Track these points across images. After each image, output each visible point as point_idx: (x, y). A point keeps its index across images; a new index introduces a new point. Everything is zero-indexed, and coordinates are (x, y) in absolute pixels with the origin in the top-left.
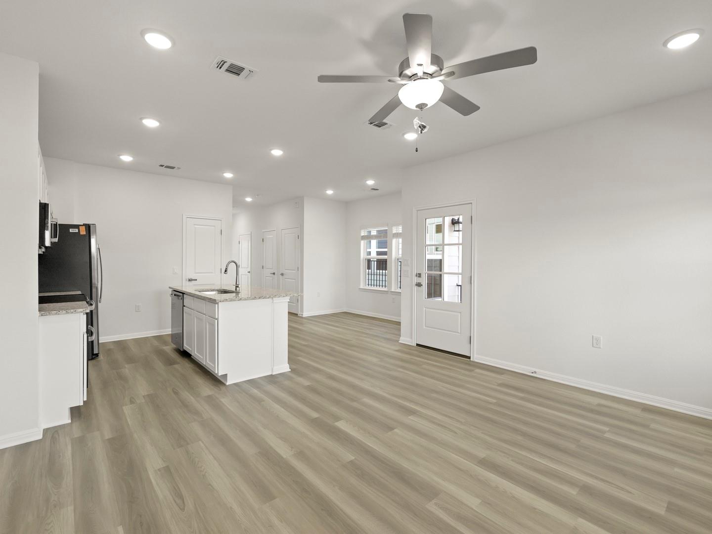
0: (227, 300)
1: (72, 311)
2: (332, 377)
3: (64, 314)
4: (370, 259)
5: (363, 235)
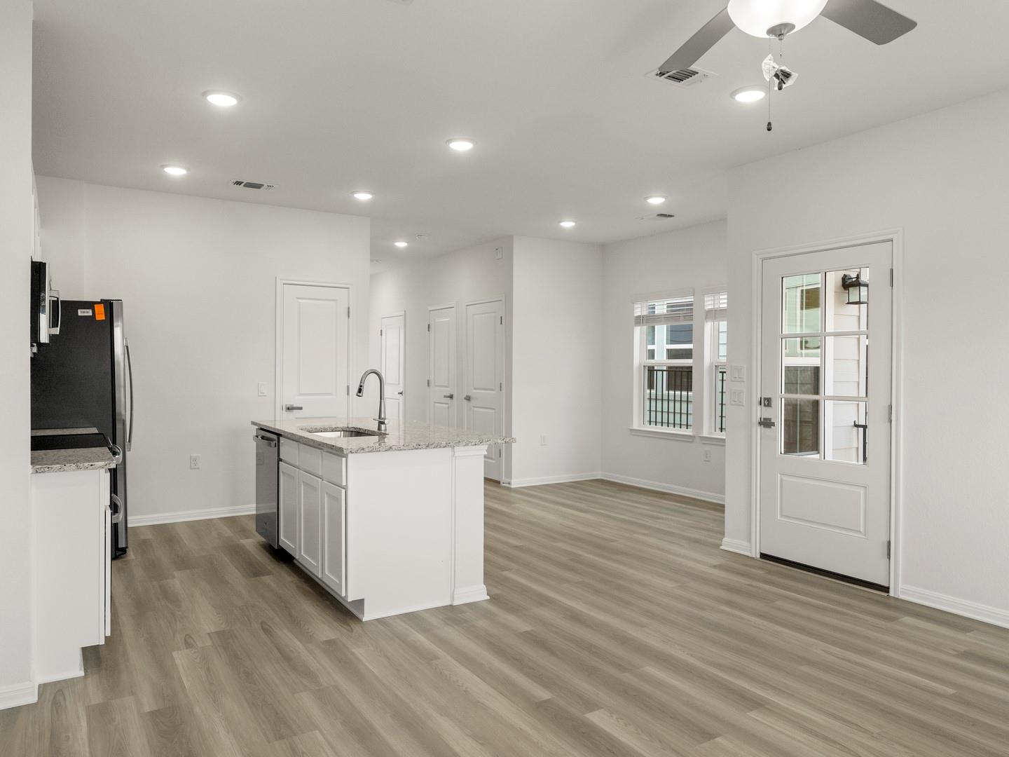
0: (363, 449)
1: (86, 464)
2: (576, 617)
3: (74, 470)
4: (653, 367)
5: (639, 314)
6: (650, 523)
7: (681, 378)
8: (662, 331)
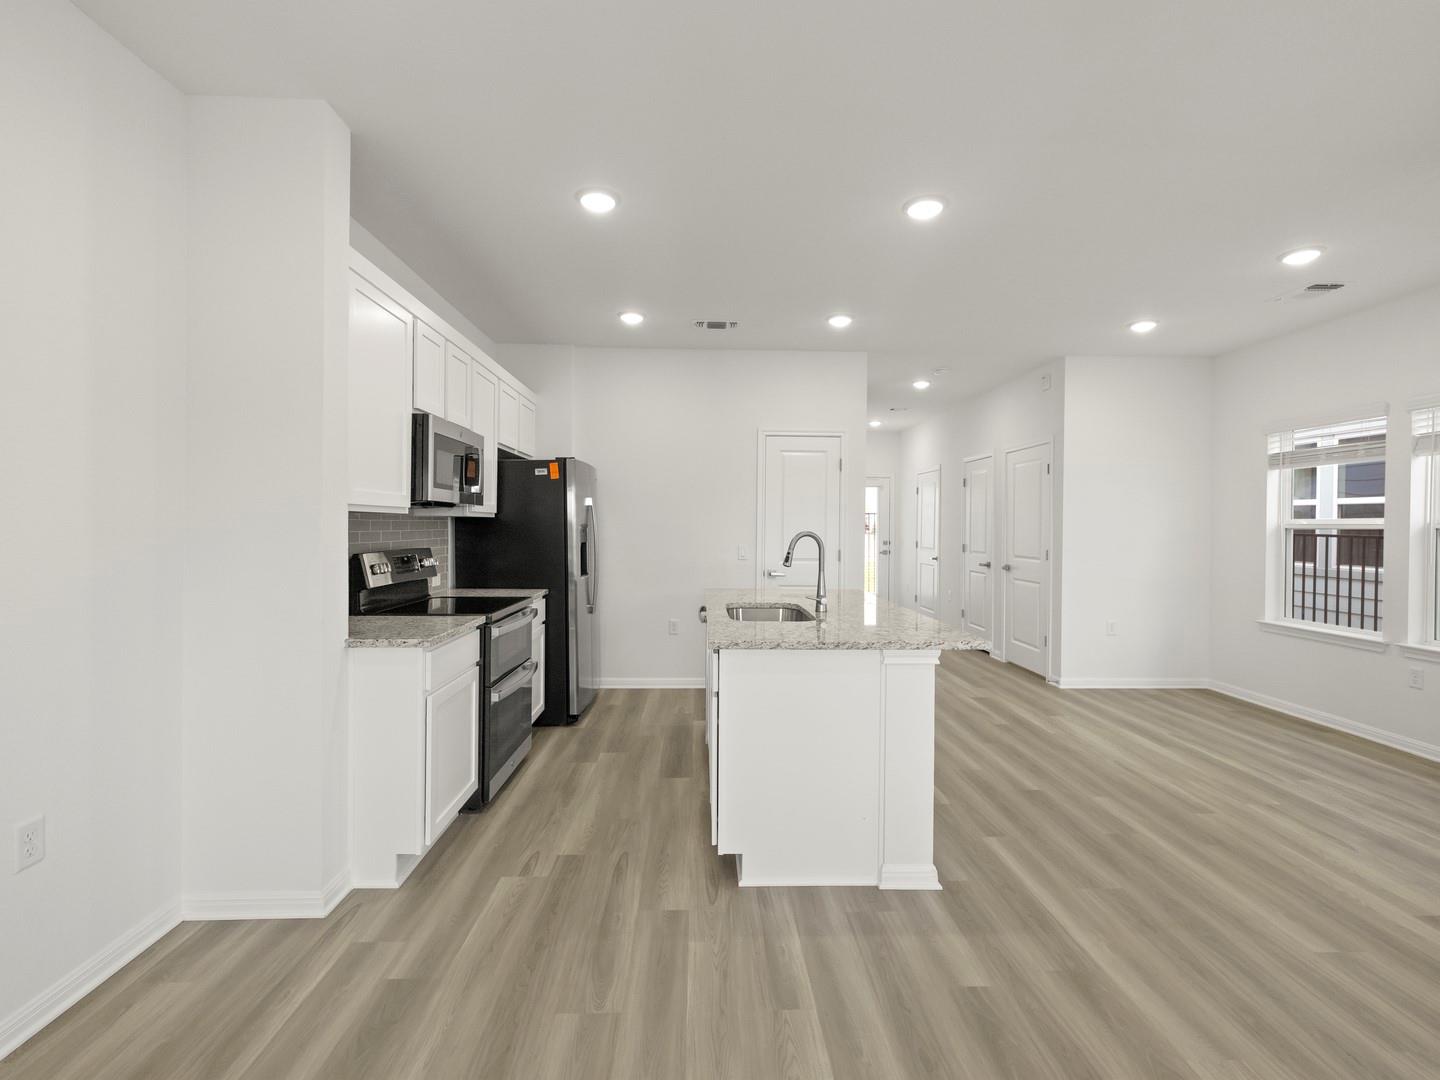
4: (1314, 531)
5: (1277, 451)
6: (1288, 785)
7: (1363, 548)
8: (1329, 476)
